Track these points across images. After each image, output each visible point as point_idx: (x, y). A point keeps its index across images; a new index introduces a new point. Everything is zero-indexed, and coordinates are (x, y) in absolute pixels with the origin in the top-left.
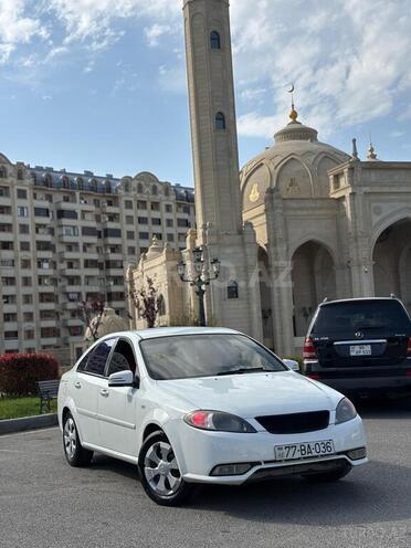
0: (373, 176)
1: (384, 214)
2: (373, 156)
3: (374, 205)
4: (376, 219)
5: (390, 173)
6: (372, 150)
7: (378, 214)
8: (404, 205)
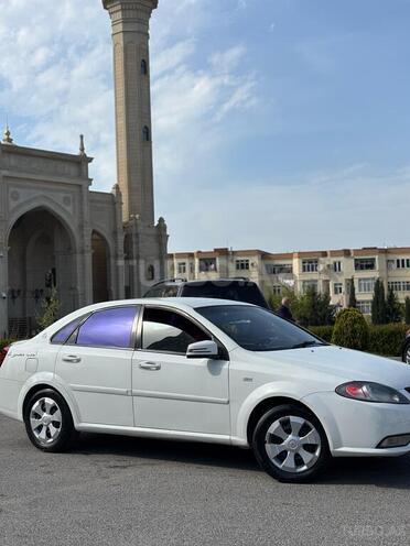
0: (13, 161)
1: (21, 200)
2: (10, 140)
3: (12, 189)
4: (13, 204)
5: (28, 159)
6: (8, 134)
7: (16, 199)
8: (41, 193)
